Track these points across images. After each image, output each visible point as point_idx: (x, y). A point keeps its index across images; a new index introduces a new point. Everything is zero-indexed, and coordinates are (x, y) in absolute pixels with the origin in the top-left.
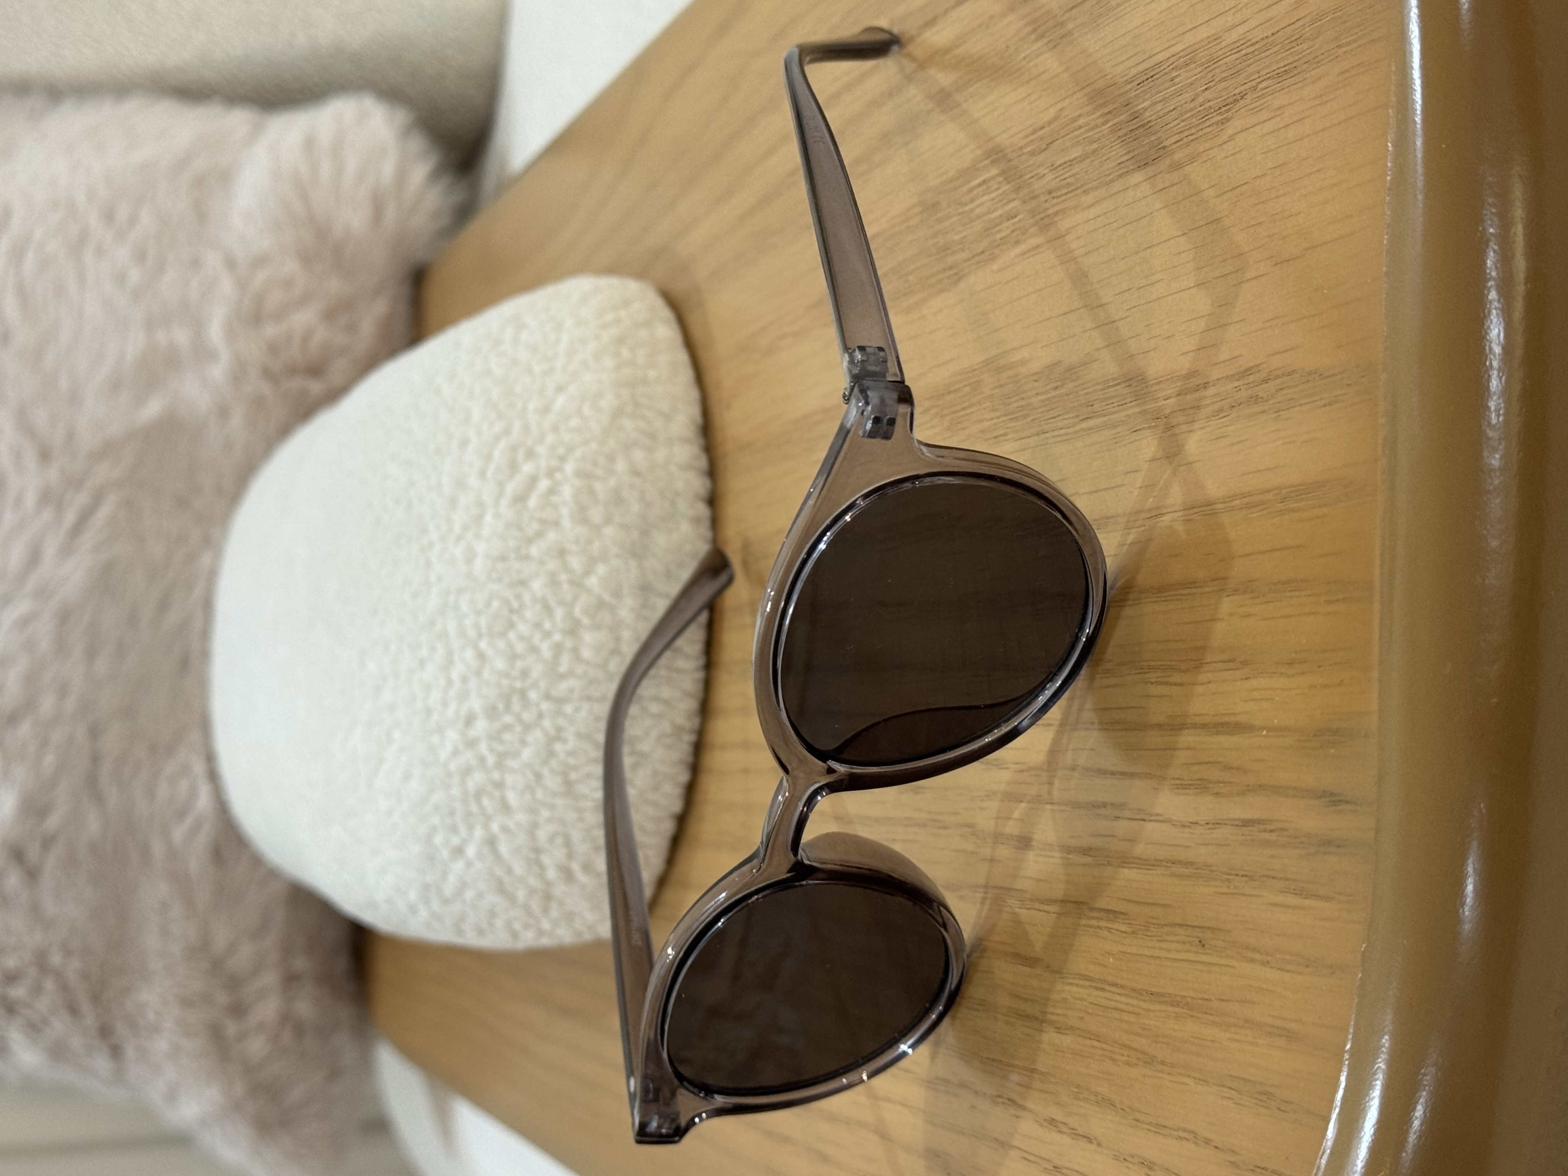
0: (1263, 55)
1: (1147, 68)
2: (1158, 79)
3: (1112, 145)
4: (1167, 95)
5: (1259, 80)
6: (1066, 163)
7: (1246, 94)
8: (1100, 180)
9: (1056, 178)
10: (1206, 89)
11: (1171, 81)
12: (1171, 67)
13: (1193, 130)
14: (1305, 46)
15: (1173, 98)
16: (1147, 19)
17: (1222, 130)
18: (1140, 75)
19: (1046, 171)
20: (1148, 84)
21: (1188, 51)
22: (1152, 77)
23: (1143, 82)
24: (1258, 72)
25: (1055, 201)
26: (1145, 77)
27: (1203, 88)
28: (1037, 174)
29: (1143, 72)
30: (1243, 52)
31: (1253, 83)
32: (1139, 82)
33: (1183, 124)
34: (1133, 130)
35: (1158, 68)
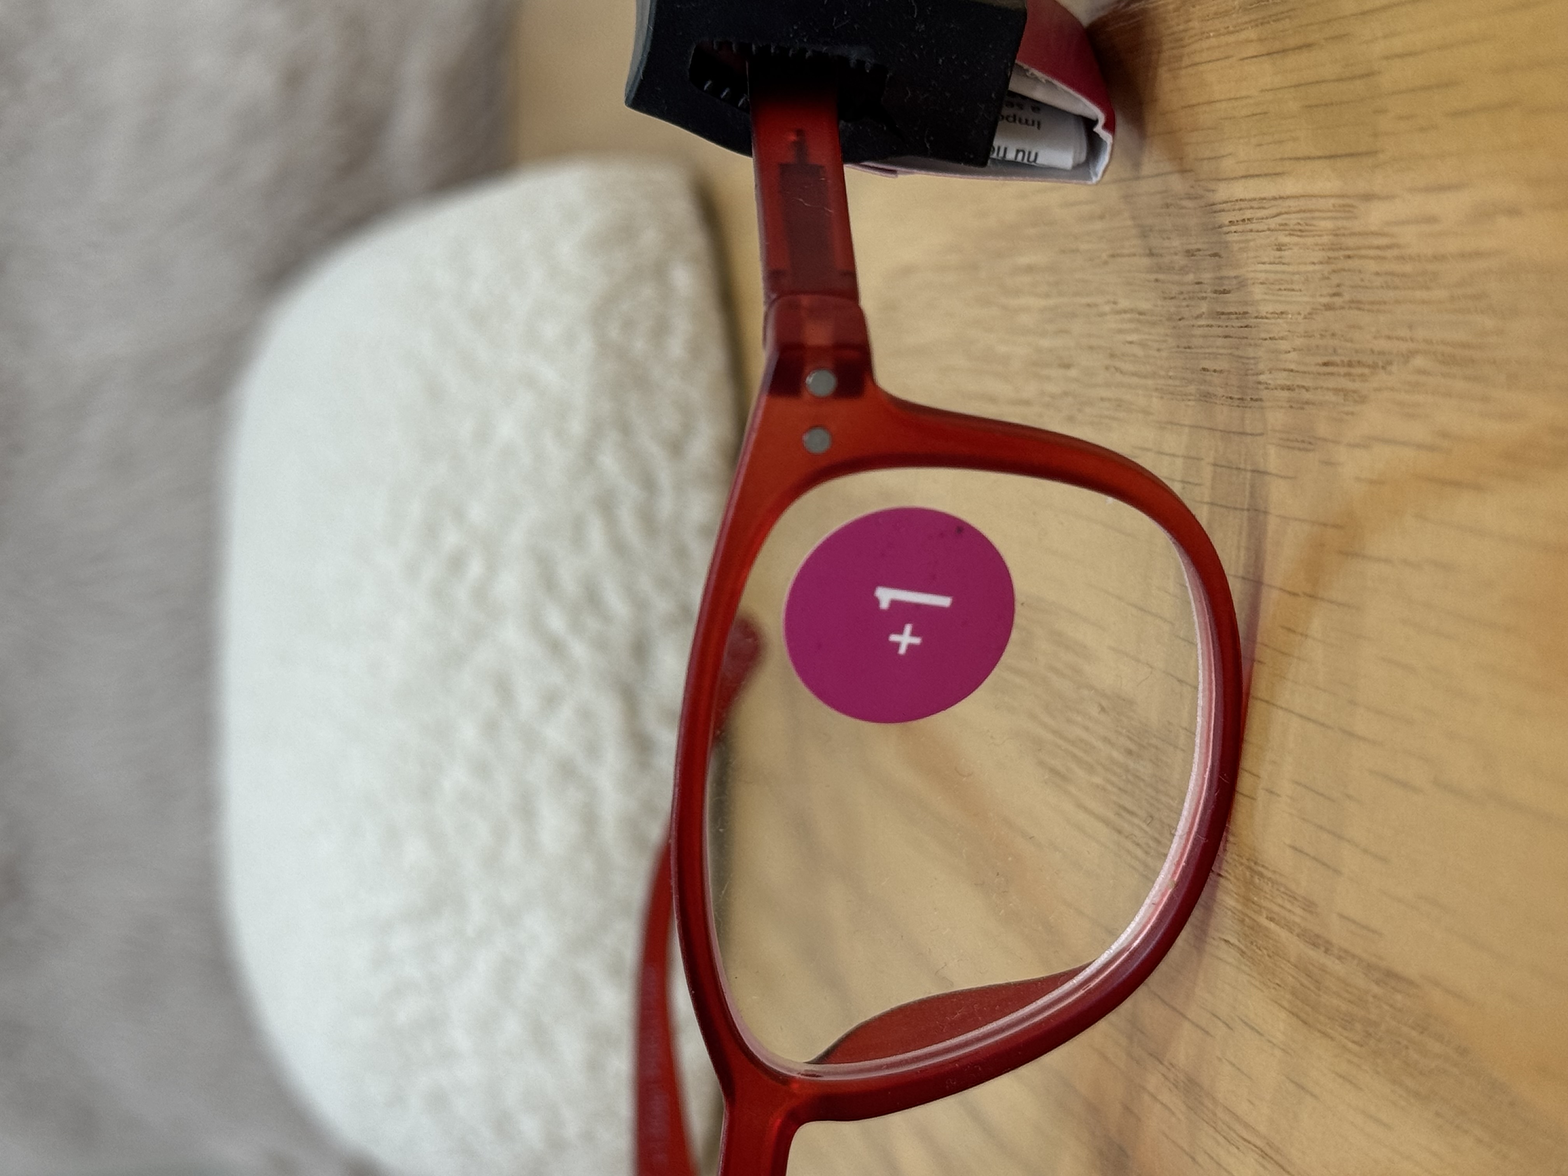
0: (1419, 294)
3: (1195, 322)
4: (1272, 277)
5: (1412, 346)
6: (1131, 311)
7: (1390, 363)
8: (1177, 383)
9: (1120, 331)
10: (1329, 307)
11: (1279, 250)
12: (1278, 220)
13: (1308, 382)
14: (1489, 323)
15: (1280, 289)
16: (1244, 93)
17: (1352, 414)
19: (1107, 308)
21: (1302, 204)
24: (1410, 327)
25: (1119, 377)
26: (1240, 218)
27: (1326, 300)
28: (1096, 305)
30: (1387, 267)
31: (1404, 346)
33: (1293, 355)
34: (1223, 313)
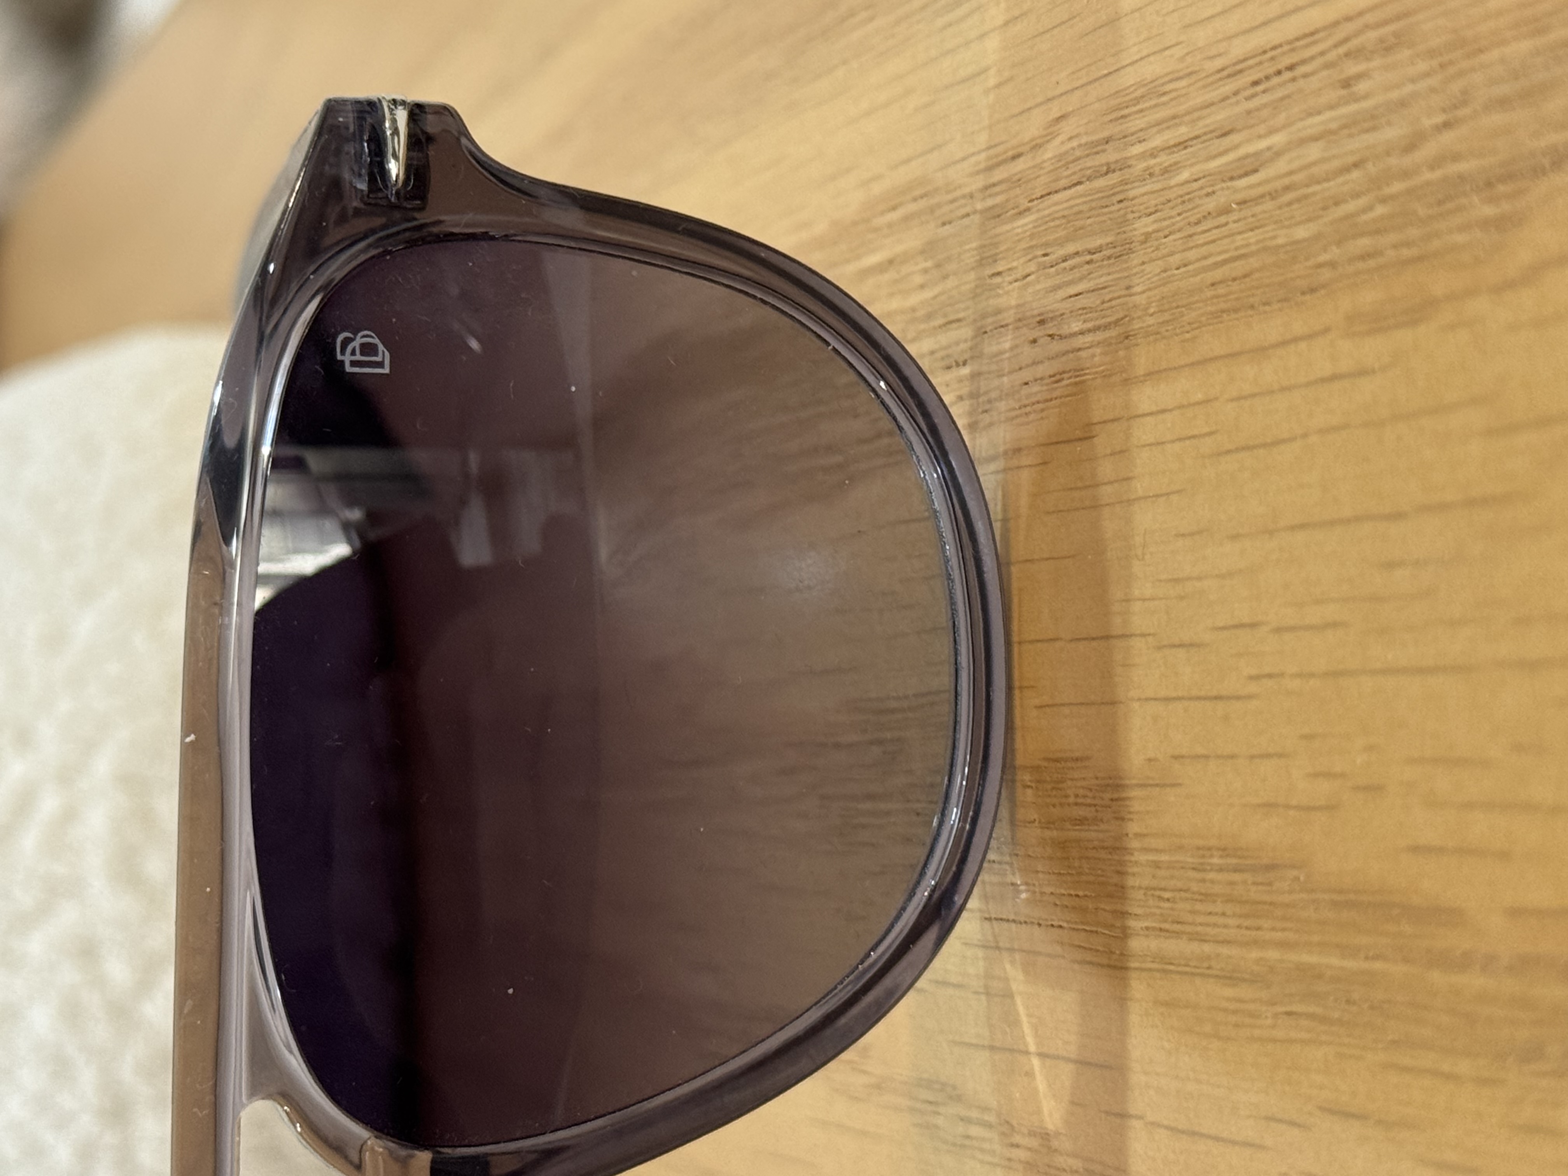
1: (1276, 42)
2: (1305, 76)
4: (1334, 125)
6: (1077, 254)
9: (1058, 286)
10: (1445, 126)
12: (1344, 49)
13: (1412, 233)
15: (1352, 135)
17: (1499, 246)
18: (1257, 59)
20: (1280, 85)
22: (1291, 68)
23: (1267, 78)
25: (1056, 346)
26: (1271, 69)
29: (1265, 52)
32: (1255, 77)
35: (1307, 46)
